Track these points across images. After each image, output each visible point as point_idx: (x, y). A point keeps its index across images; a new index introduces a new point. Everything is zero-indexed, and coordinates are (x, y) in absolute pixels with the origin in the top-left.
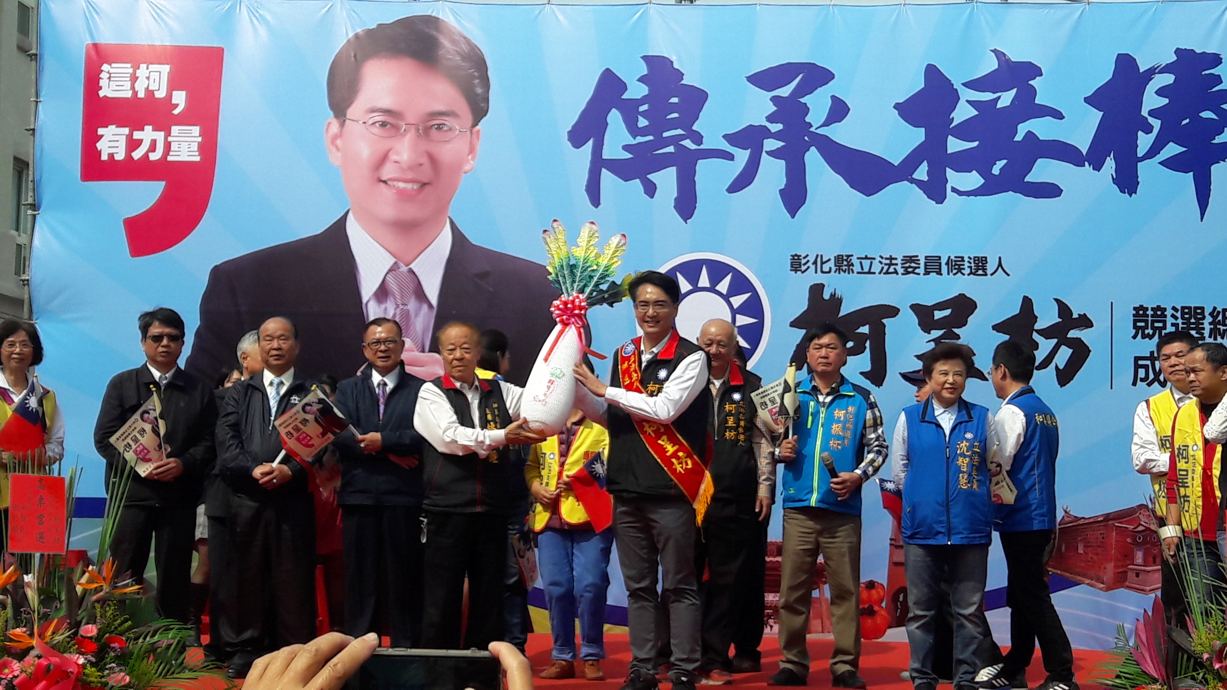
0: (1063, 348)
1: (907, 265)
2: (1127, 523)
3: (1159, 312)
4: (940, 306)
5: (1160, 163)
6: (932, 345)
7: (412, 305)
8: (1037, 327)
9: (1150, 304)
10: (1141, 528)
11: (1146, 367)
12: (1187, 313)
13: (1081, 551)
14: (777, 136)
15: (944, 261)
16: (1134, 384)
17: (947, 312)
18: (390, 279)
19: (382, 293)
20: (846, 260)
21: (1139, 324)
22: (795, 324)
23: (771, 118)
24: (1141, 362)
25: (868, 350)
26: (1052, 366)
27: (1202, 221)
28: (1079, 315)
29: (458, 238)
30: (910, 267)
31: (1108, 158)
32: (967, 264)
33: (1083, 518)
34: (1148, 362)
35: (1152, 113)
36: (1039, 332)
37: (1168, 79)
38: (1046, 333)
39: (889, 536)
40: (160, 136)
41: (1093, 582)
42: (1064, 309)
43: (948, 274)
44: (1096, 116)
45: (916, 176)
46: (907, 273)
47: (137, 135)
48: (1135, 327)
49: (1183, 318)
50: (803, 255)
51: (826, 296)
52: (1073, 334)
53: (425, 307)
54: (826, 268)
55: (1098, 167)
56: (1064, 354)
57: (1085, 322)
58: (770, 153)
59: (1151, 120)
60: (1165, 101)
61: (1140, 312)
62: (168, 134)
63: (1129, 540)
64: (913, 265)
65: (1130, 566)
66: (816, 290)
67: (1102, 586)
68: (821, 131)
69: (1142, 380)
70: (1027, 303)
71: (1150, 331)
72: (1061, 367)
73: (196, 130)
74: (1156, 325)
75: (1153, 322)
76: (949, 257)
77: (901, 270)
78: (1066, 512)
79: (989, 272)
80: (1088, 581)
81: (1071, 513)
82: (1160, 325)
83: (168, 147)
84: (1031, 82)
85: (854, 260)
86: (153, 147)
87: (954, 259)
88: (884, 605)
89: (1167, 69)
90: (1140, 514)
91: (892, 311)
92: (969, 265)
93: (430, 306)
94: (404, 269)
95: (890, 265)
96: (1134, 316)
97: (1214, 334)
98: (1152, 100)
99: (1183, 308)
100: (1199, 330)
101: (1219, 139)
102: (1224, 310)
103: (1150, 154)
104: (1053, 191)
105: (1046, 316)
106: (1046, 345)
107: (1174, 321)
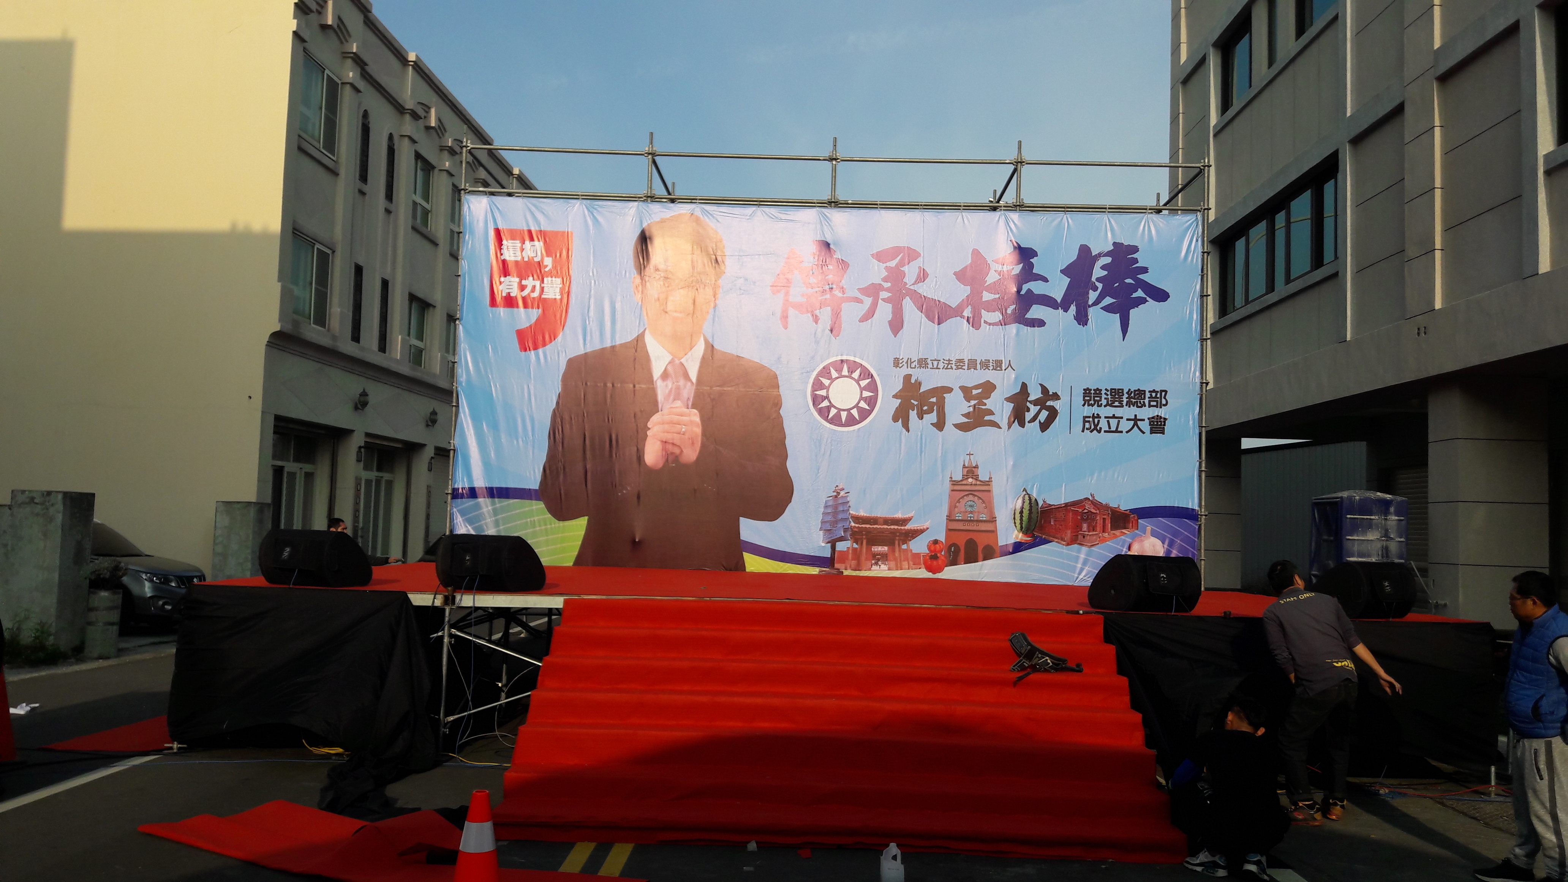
0: (1044, 411)
1: (958, 364)
2: (1079, 508)
3: (1098, 391)
4: (976, 387)
5: (1102, 308)
6: (971, 409)
7: (682, 382)
8: (1029, 399)
9: (1093, 387)
10: (1086, 511)
11: (1090, 422)
12: (1113, 392)
13: (1052, 523)
14: (887, 290)
15: (978, 362)
16: (1083, 431)
17: (980, 391)
18: (669, 368)
19: (665, 376)
20: (924, 361)
21: (1086, 398)
22: (895, 396)
23: (885, 280)
24: (1087, 419)
25: (935, 411)
26: (1037, 421)
27: (1123, 341)
28: (1053, 393)
29: (708, 345)
30: (960, 365)
31: (1072, 305)
32: (991, 364)
33: (1054, 505)
34: (1091, 419)
35: (1098, 280)
36: (1030, 402)
37: (1108, 260)
38: (1035, 403)
39: (946, 515)
40: (537, 283)
41: (1059, 541)
42: (1044, 390)
43: (981, 369)
44: (1066, 280)
45: (964, 314)
46: (958, 368)
48: (1084, 400)
49: (1111, 395)
50: (901, 358)
51: (913, 381)
52: (1049, 403)
53: (689, 384)
54: (913, 366)
55: (1066, 310)
56: (1044, 414)
57: (1056, 397)
58: (883, 300)
59: (1097, 284)
60: (1105, 273)
61: (1087, 392)
62: (542, 282)
63: (1079, 518)
65: (1080, 532)
66: (907, 378)
67: (1064, 543)
68: (912, 287)
69: (1087, 429)
70: (1024, 386)
71: (1092, 402)
72: (1042, 422)
73: (558, 280)
74: (1096, 398)
75: (1094, 397)
76: (982, 360)
77: (954, 367)
78: (1044, 501)
79: (1004, 368)
80: (1057, 540)
81: (1047, 502)
82: (1098, 399)
83: (542, 289)
84: (1031, 260)
85: (929, 361)
86: (533, 289)
87: (984, 361)
88: (943, 553)
89: (1108, 254)
90: (1086, 503)
91: (949, 390)
93: (692, 383)
94: (677, 362)
95: (949, 364)
96: (1084, 393)
97: (1129, 404)
98: (1098, 272)
99: (1111, 389)
100: (1121, 402)
101: (1135, 295)
102: (1135, 391)
103: (1096, 303)
104: (1041, 323)
105: (1035, 394)
106: (1034, 409)
107: (1106, 397)
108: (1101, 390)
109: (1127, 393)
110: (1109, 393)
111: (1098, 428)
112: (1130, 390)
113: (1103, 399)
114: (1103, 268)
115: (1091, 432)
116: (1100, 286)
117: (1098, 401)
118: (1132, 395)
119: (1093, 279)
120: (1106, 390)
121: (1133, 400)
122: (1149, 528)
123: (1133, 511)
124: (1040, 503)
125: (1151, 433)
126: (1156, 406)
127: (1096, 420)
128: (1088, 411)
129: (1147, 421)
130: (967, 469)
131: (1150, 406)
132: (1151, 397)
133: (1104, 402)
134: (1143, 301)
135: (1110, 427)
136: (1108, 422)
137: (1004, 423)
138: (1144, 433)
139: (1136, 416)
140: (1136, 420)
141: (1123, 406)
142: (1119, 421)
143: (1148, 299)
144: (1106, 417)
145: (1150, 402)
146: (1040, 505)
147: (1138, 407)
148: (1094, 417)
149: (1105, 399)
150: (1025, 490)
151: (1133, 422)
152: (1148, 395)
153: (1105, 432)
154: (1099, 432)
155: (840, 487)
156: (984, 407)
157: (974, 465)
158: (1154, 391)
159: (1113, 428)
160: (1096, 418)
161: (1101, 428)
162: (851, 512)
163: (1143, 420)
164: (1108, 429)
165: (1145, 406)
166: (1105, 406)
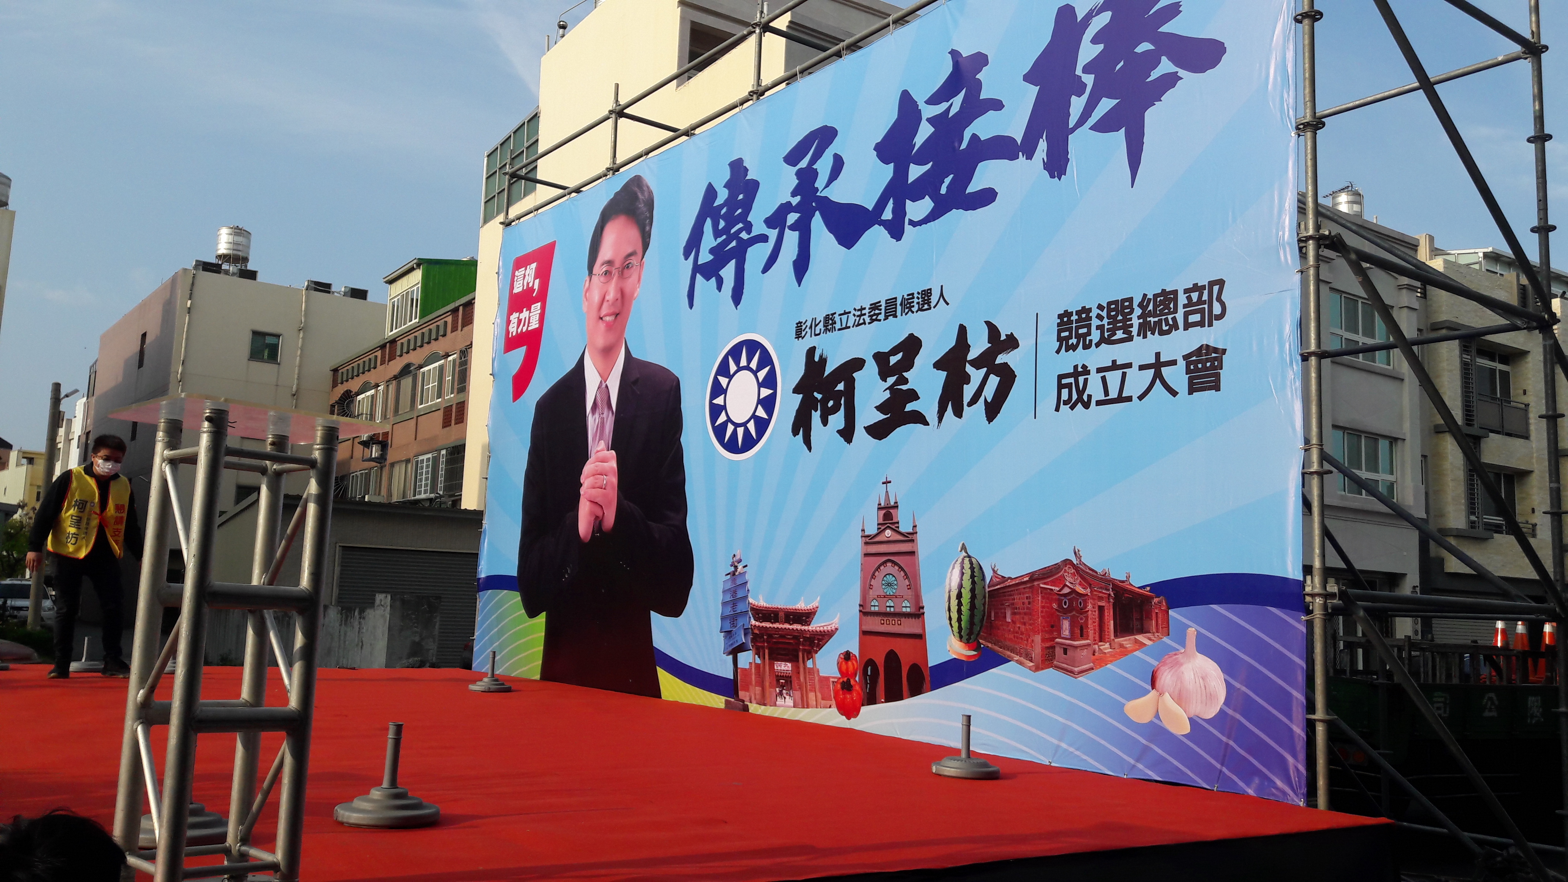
0: (992, 376)
1: (872, 313)
2: (1053, 583)
3: (1085, 314)
4: (894, 351)
5: (1092, 128)
6: (887, 395)
7: (606, 413)
8: (969, 357)
9: (1076, 306)
10: (1066, 591)
11: (1069, 386)
13: (1009, 620)
14: (796, 208)
15: (899, 302)
16: (1057, 409)
17: (899, 356)
18: (598, 395)
19: (595, 405)
20: (831, 319)
21: (1063, 334)
22: (795, 390)
23: (794, 193)
24: (1064, 381)
25: (843, 409)
26: (982, 399)
27: (1132, 187)
28: (1006, 335)
29: (628, 355)
30: (875, 314)
31: (1041, 140)
33: (1010, 578)
34: (1071, 380)
35: (1087, 69)
36: (971, 363)
37: (1104, 19)
38: (977, 363)
39: (858, 603)
41: (1022, 658)
42: (993, 330)
43: (902, 315)
44: (1032, 93)
45: (883, 218)
46: (872, 321)
48: (1060, 339)
49: (1109, 316)
50: (804, 322)
51: (818, 357)
52: (1001, 359)
53: (611, 412)
54: (817, 331)
55: (1029, 157)
56: (993, 384)
57: (1012, 343)
58: (791, 227)
59: (1085, 78)
60: (1100, 47)
61: (1065, 319)
63: (1055, 606)
64: (877, 312)
65: (1057, 640)
66: (810, 354)
67: (1032, 664)
68: (822, 193)
69: (1065, 403)
70: (963, 332)
71: (1074, 341)
72: (989, 400)
74: (1081, 331)
75: (1077, 328)
76: (903, 296)
77: (867, 320)
78: (993, 570)
79: (931, 304)
80: (1017, 658)
81: (999, 572)
82: (1084, 330)
84: (978, 76)
85: (834, 318)
87: (907, 297)
88: (857, 679)
89: (1101, 7)
90: (1065, 571)
91: (861, 364)
92: (917, 301)
93: (613, 410)
94: (604, 385)
95: (861, 315)
96: (1059, 325)
97: (1144, 330)
98: (1088, 51)
99: (1109, 304)
100: (1127, 329)
101: (1155, 75)
102: (1156, 296)
103: (1081, 122)
104: (987, 197)
105: (978, 345)
106: (976, 375)
107: (1099, 323)
108: (1090, 310)
109: (1140, 305)
110: (1104, 314)
111: (1085, 398)
112: (1145, 295)
113: (1093, 328)
114: (1095, 41)
115: (1072, 408)
116: (1089, 80)
117: (1085, 336)
118: (1151, 307)
119: (1079, 71)
120: (1100, 307)
121: (1152, 320)
122: (1192, 632)
123: (1159, 588)
124: (988, 575)
125: (1191, 391)
126: (1201, 324)
127: (1081, 379)
128: (1068, 361)
129: (1182, 364)
130: (884, 512)
131: (1187, 326)
132: (1190, 303)
133: (1095, 336)
134: (1171, 80)
135: (1106, 393)
136: (1104, 379)
137: (931, 414)
138: (1174, 393)
139: (1158, 355)
140: (1158, 365)
141: (1130, 339)
142: (1124, 374)
143: (1181, 73)
144: (1099, 370)
145: (1186, 315)
146: (988, 580)
147: (1162, 333)
148: (1076, 374)
149: (1098, 327)
150: (964, 548)
151: (1152, 372)
152: (1182, 299)
153: (1099, 403)
154: (1087, 405)
155: (738, 558)
156: (904, 387)
157: (892, 503)
158: (1196, 288)
159: (1113, 394)
160: (1081, 374)
161: (1090, 396)
162: (751, 600)
163: (1173, 363)
164: (1102, 397)
165: (1177, 328)
166: (1098, 345)
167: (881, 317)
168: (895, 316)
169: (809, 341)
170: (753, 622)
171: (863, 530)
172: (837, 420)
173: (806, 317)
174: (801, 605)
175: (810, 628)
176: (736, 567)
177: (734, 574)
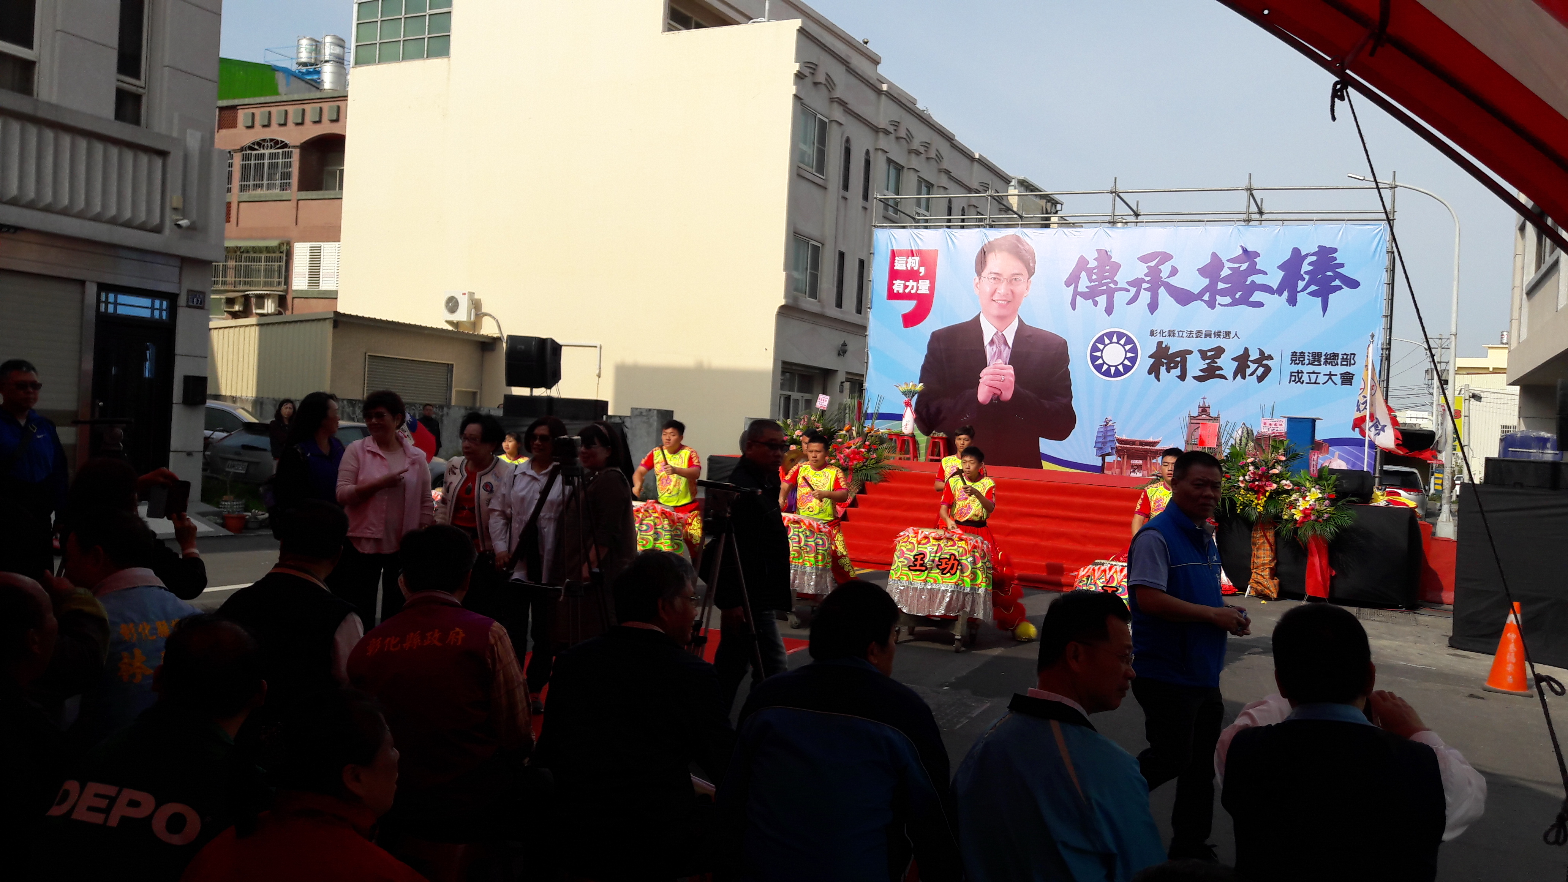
0: (1260, 368)
1: (1198, 334)
3: (1302, 354)
4: (1210, 350)
5: (1307, 294)
6: (1206, 366)
7: (1002, 347)
8: (1250, 359)
9: (1298, 351)
11: (1295, 376)
12: (1314, 355)
14: (1147, 282)
15: (1213, 333)
16: (1290, 383)
17: (1213, 353)
20: (1172, 332)
21: (1293, 359)
22: (1150, 357)
23: (1146, 275)
24: (1293, 374)
25: (1179, 368)
26: (1255, 375)
27: (1323, 317)
28: (1268, 355)
29: (1020, 321)
31: (1285, 291)
32: (1222, 334)
34: (1296, 374)
35: (1306, 273)
36: (1250, 361)
37: (1314, 258)
38: (1254, 362)
39: (1185, 440)
40: (915, 284)
42: (1262, 353)
43: (1214, 338)
44: (1281, 274)
45: (1203, 298)
46: (1197, 337)
47: (907, 284)
48: (1291, 360)
49: (1312, 356)
50: (1155, 330)
51: (1164, 346)
52: (1264, 362)
53: (1007, 348)
54: (1164, 335)
55: (1280, 295)
56: (1261, 370)
57: (1270, 358)
58: (1145, 289)
59: (1305, 276)
60: (1311, 268)
61: (1294, 354)
62: (918, 283)
64: (1200, 334)
66: (1160, 344)
68: (1166, 280)
69: (1293, 381)
70: (1246, 350)
71: (1297, 362)
72: (1259, 375)
73: (928, 282)
74: (1301, 359)
75: (1299, 358)
76: (1215, 331)
77: (1195, 336)
79: (1231, 337)
83: (918, 287)
84: (1255, 260)
85: (1176, 332)
86: (912, 288)
87: (1217, 332)
89: (1314, 254)
91: (1190, 352)
93: (1009, 348)
94: (1000, 333)
95: (1191, 334)
96: (1291, 355)
97: (1326, 363)
98: (1306, 267)
99: (1313, 353)
100: (1319, 361)
101: (1333, 284)
102: (1331, 354)
103: (1303, 290)
104: (1260, 305)
105: (1254, 355)
106: (1253, 367)
107: (1308, 358)
108: (1305, 353)
109: (1325, 355)
110: (1311, 355)
111: (1301, 381)
112: (1326, 353)
113: (1306, 359)
114: (1310, 264)
115: (1296, 383)
116: (1307, 277)
117: (1302, 361)
118: (1329, 357)
119: (1302, 272)
120: (1309, 353)
121: (1329, 361)
122: (1337, 454)
123: (1325, 441)
124: (1255, 434)
125: (1342, 384)
126: (1347, 365)
127: (1300, 375)
128: (1295, 368)
129: (1339, 376)
130: (1201, 409)
131: (1342, 365)
132: (1343, 358)
133: (1307, 362)
134: (1339, 288)
135: (1310, 380)
136: (1309, 376)
137: (1230, 376)
138: (1336, 384)
139: (1330, 372)
140: (1330, 375)
141: (1320, 365)
142: (1317, 376)
143: (1343, 286)
144: (1308, 373)
145: (1342, 362)
146: (1255, 435)
147: (1332, 365)
148: (1298, 372)
149: (1308, 359)
150: (1244, 424)
151: (1328, 377)
152: (1340, 357)
153: (1307, 383)
154: (1302, 383)
155: (1109, 419)
156: (1215, 365)
157: (1207, 405)
158: (1345, 354)
159: (1313, 381)
160: (1300, 373)
161: (1303, 381)
162: (1117, 436)
163: (1336, 375)
164: (1308, 381)
165: (1338, 365)
166: (1307, 365)
167: (1203, 336)
168: (1211, 337)
169: (1158, 338)
170: (1117, 444)
171: (1189, 414)
172: (1177, 372)
173: (1157, 328)
174: (1151, 439)
175: (1156, 448)
176: (1107, 423)
177: (1106, 425)
